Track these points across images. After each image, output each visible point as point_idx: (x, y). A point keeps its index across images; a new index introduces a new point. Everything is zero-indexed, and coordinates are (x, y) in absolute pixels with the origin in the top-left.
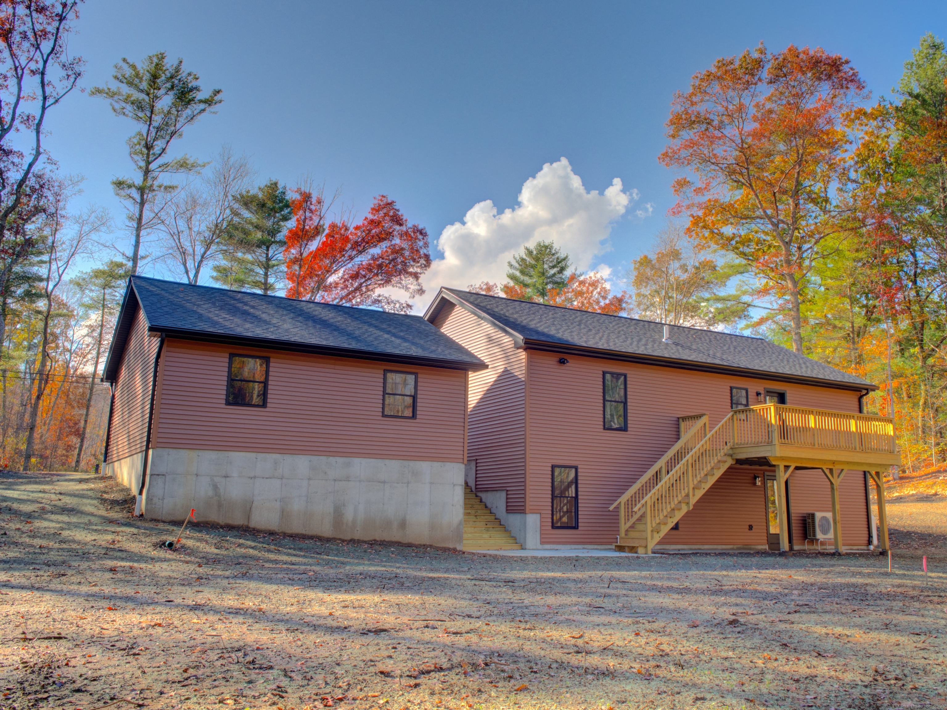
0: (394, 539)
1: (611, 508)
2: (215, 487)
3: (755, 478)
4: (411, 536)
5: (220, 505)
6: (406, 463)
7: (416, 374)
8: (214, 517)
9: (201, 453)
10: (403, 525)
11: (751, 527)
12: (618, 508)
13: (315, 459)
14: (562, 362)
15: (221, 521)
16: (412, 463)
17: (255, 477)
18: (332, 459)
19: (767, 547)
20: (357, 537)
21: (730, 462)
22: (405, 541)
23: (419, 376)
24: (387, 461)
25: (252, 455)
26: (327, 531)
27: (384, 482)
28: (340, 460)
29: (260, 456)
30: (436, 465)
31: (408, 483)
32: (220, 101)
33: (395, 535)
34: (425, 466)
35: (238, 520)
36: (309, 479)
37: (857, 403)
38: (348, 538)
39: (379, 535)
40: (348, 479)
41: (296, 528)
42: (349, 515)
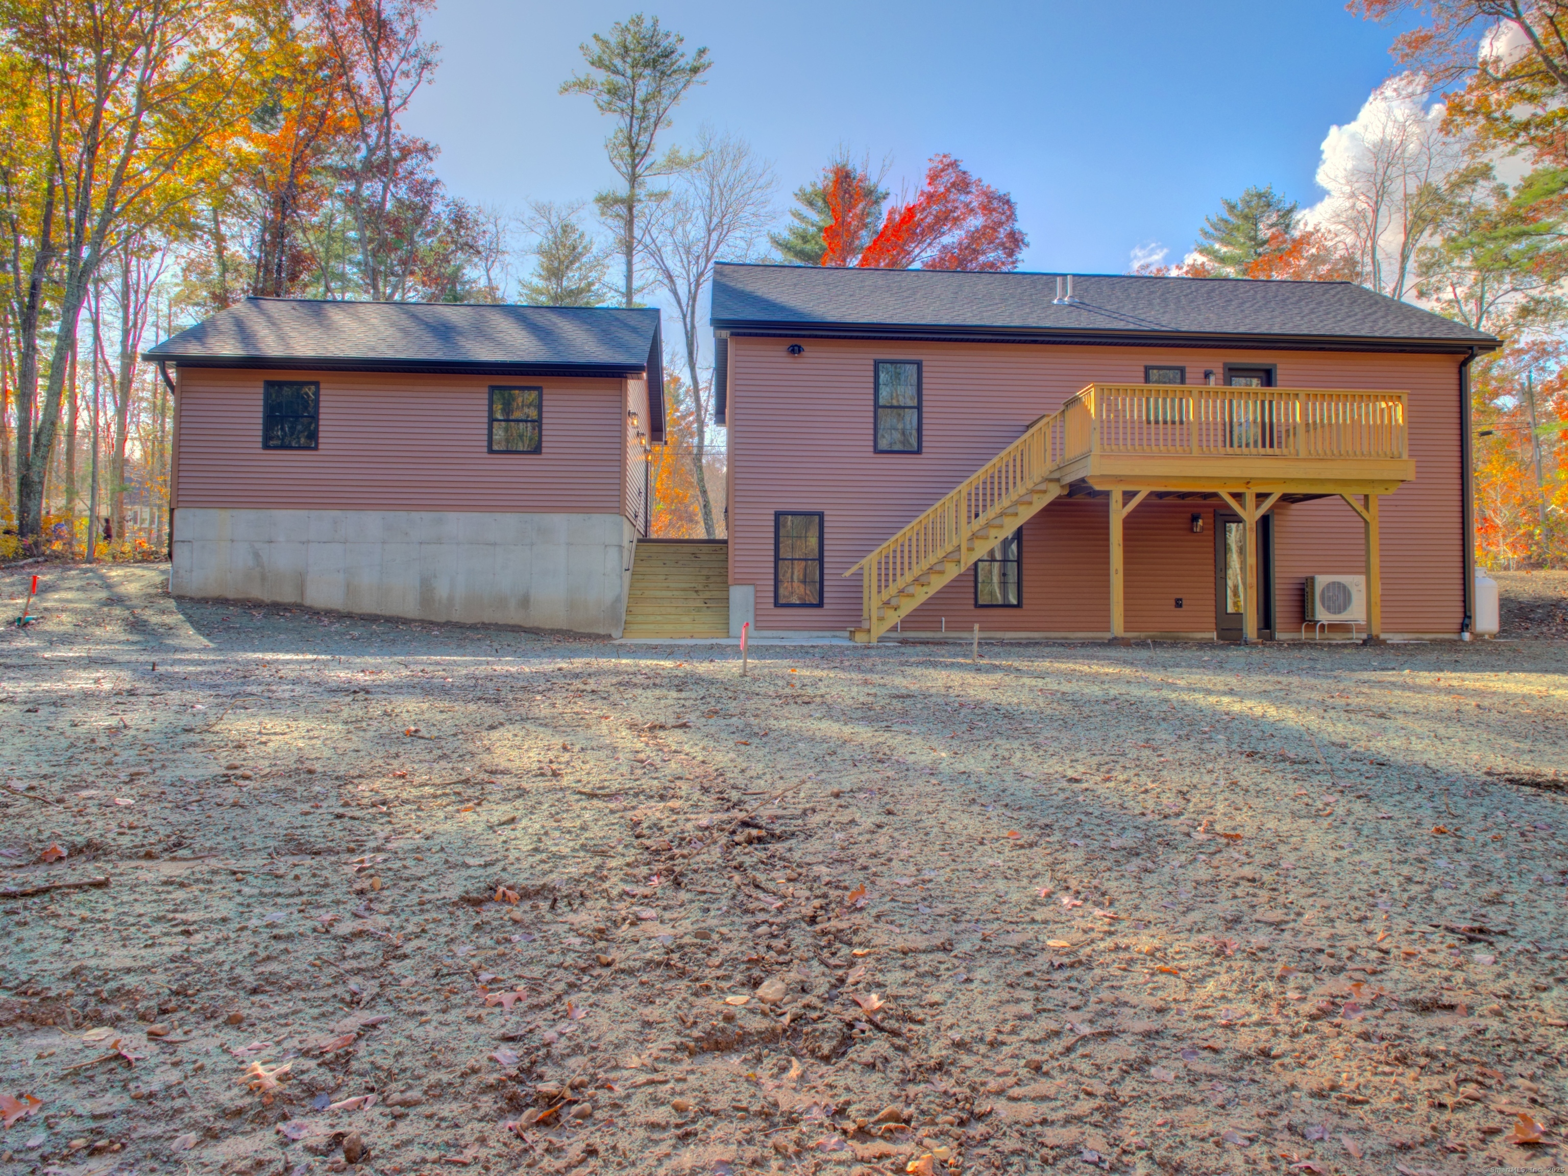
0: (512, 622)
1: (847, 574)
2: (257, 555)
3: (1195, 519)
4: (538, 617)
5: (263, 578)
6: (527, 517)
7: (539, 389)
8: (257, 592)
9: (235, 512)
10: (525, 602)
11: (1178, 603)
12: (859, 575)
13: (390, 515)
14: (795, 350)
15: (267, 597)
16: (537, 517)
17: (308, 542)
18: (415, 515)
19: (1214, 635)
20: (455, 618)
21: (1054, 492)
22: (529, 624)
23: (545, 391)
24: (498, 516)
25: (302, 513)
26: (410, 608)
27: (495, 544)
28: (427, 516)
29: (314, 514)
30: (577, 519)
31: (532, 544)
32: (709, 65)
33: (514, 616)
34: (559, 521)
35: (288, 596)
36: (384, 543)
37: (1456, 376)
38: (442, 619)
39: (488, 616)
40: (439, 541)
41: (368, 606)
42: (442, 590)
